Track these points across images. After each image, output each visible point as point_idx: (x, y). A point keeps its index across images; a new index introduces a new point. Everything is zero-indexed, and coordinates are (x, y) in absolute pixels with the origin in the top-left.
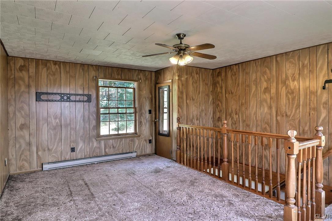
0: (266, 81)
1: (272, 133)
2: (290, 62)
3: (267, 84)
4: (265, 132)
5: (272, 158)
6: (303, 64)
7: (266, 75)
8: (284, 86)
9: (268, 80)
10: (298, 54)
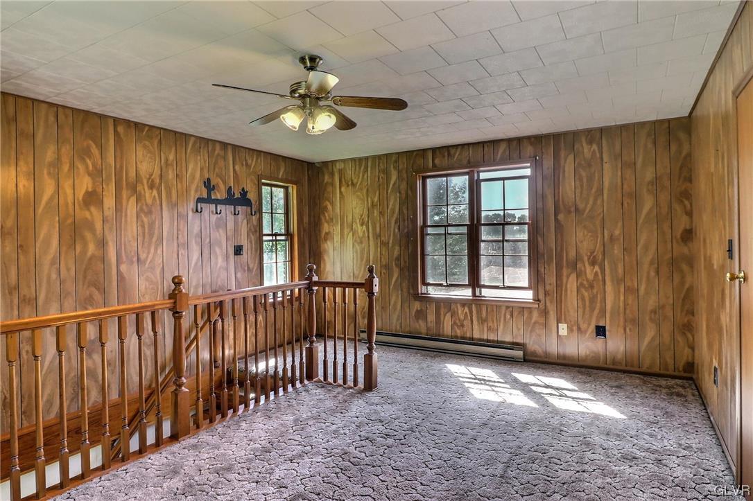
0: (90, 174)
1: (108, 306)
2: (145, 147)
3: (94, 183)
4: (90, 308)
5: (109, 368)
6: (167, 160)
7: (90, 157)
8: (132, 195)
9: (97, 173)
10: (157, 135)
